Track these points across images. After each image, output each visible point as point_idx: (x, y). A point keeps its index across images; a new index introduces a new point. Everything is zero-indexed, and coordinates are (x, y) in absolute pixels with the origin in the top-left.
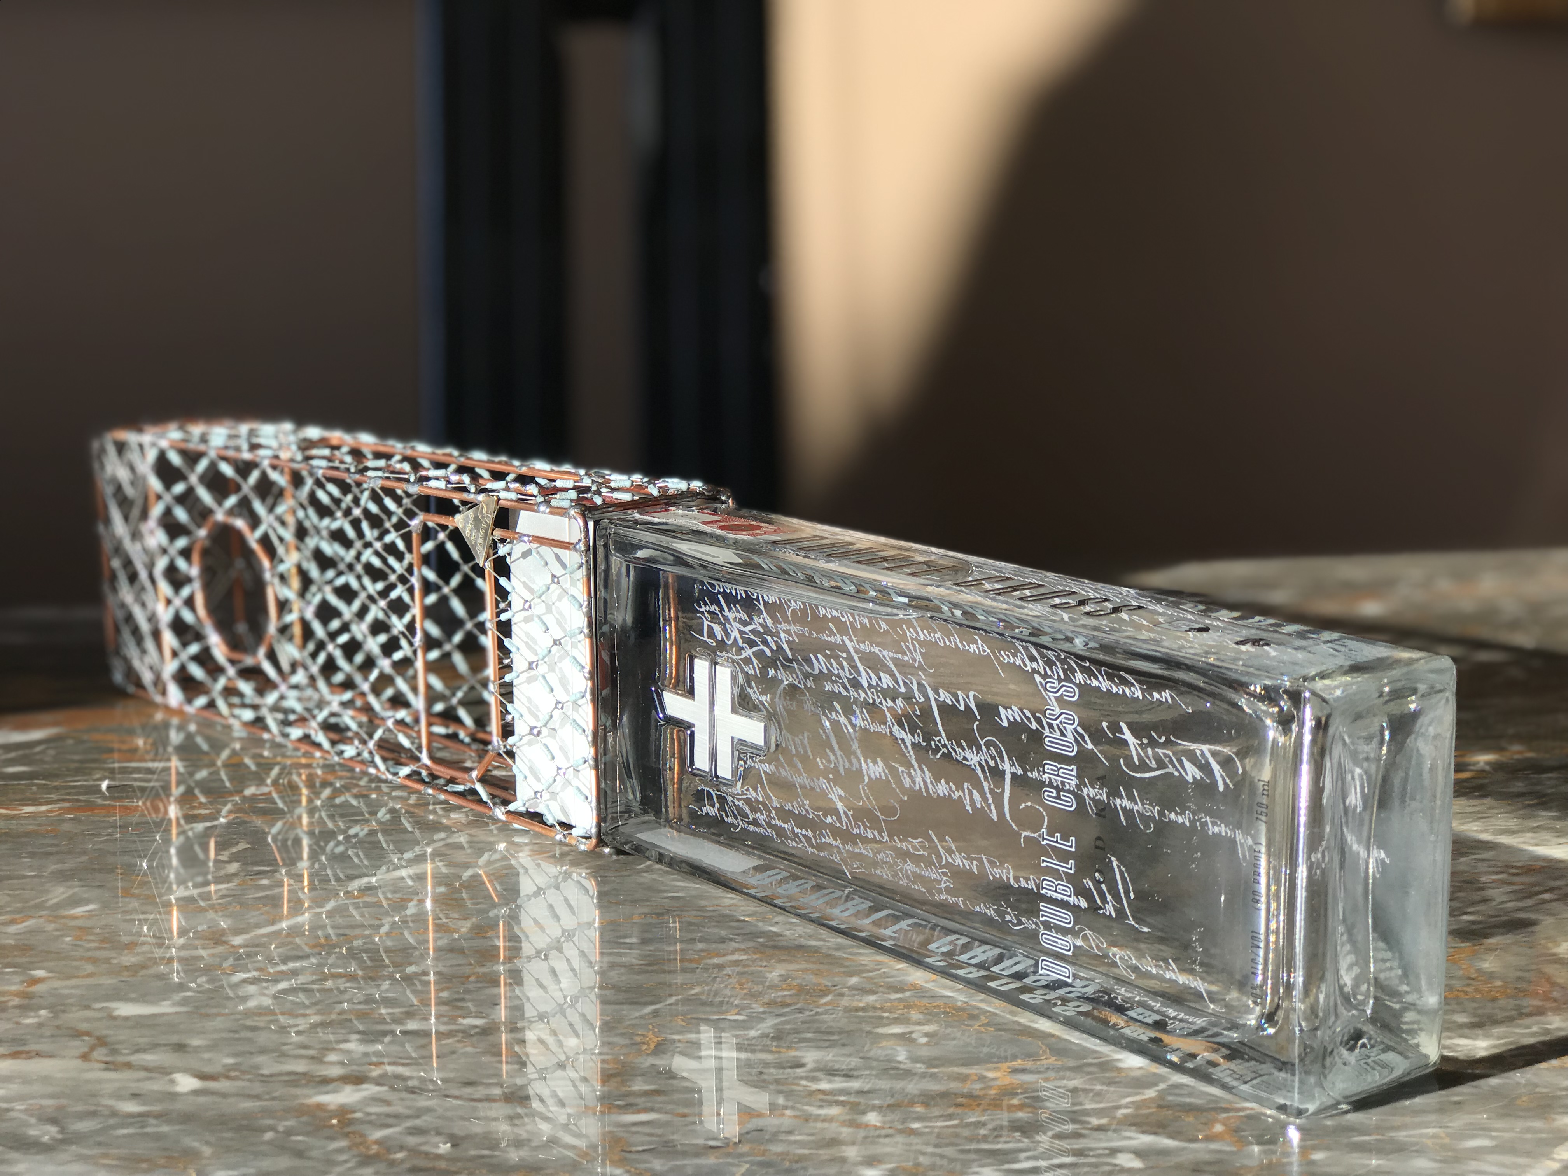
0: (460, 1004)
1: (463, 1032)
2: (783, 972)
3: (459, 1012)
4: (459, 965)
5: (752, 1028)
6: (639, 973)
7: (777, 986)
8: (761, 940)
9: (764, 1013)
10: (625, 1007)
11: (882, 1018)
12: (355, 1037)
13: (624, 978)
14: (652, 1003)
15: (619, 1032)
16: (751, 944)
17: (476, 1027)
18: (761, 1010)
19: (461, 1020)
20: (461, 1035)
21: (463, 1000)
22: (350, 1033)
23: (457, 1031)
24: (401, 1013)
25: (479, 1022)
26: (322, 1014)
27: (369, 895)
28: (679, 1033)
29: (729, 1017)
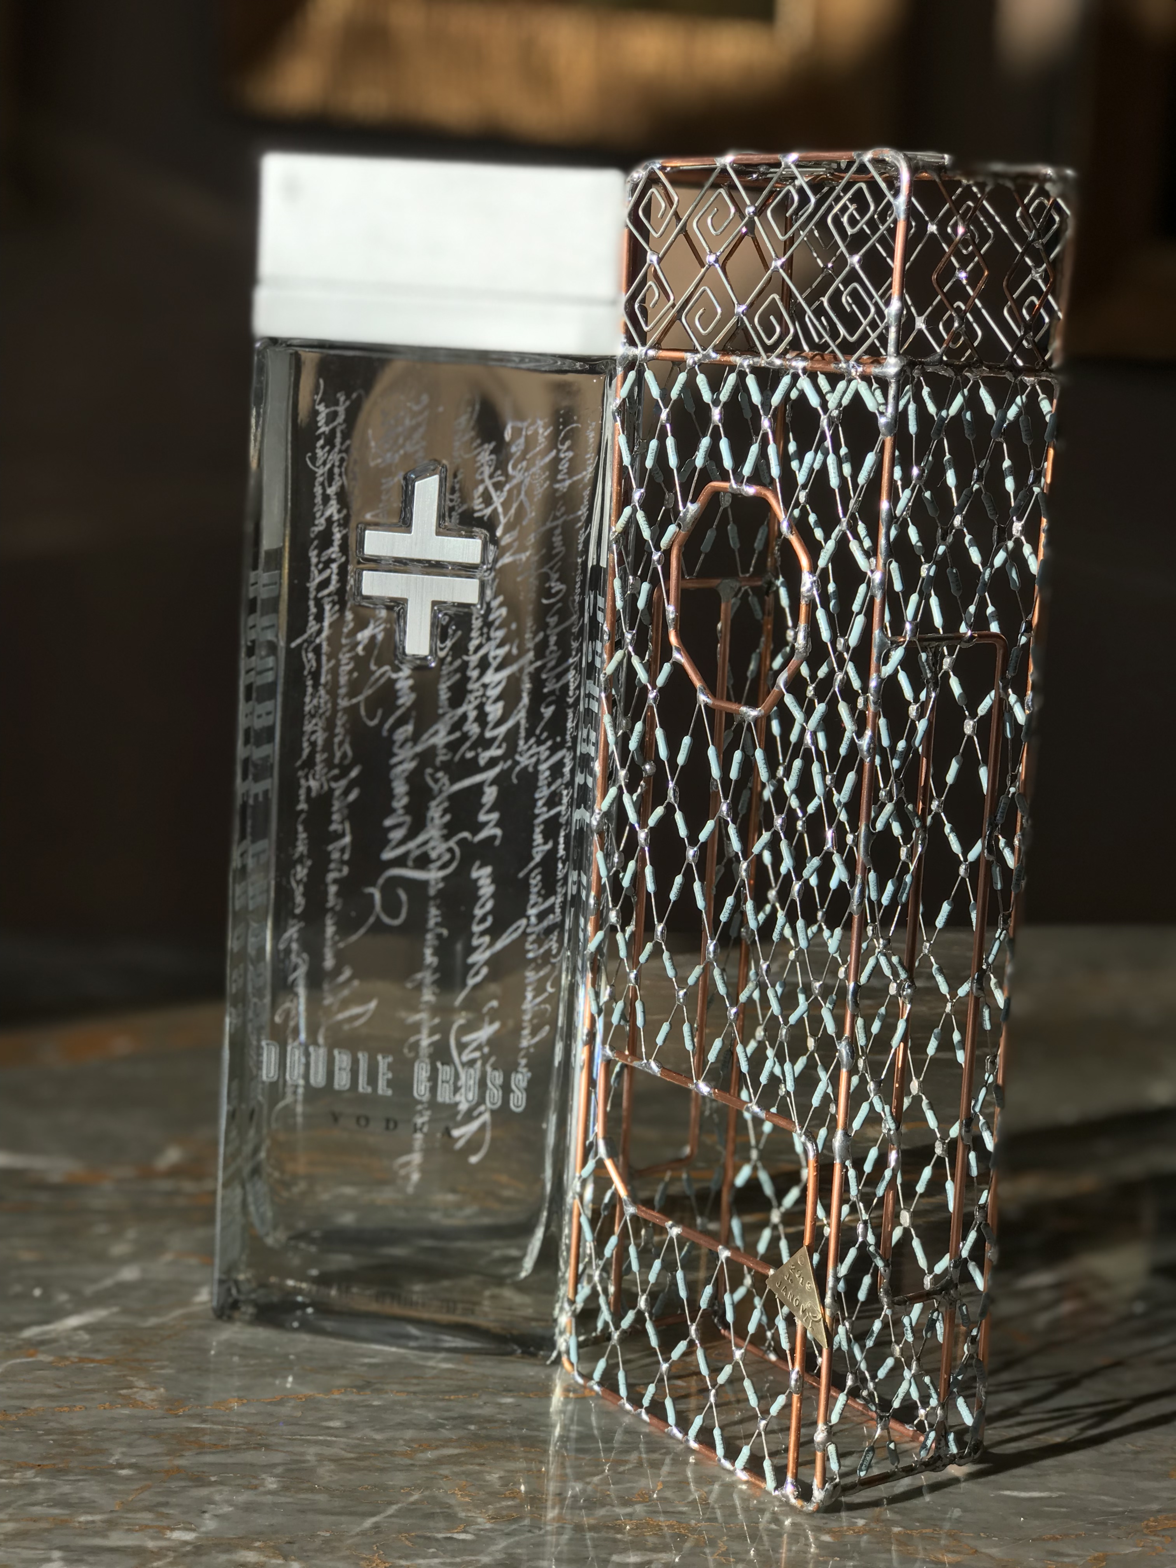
0: (165, 1510)
1: (173, 1549)
2: (502, 1474)
3: (165, 1523)
4: (156, 1455)
5: (481, 1552)
6: (352, 1469)
7: (499, 1493)
8: (472, 1427)
9: (492, 1530)
10: (343, 1518)
11: (615, 1541)
12: (57, 1554)
13: (335, 1478)
14: (373, 1514)
15: (341, 1554)
16: (461, 1433)
17: (186, 1543)
18: (488, 1526)
19: (169, 1534)
20: (172, 1554)
21: (166, 1504)
22: (51, 1549)
23: (168, 1549)
24: (103, 1522)
25: (189, 1536)
26: (17, 1520)
27: (44, 1352)
28: (406, 1557)
29: (456, 1536)
